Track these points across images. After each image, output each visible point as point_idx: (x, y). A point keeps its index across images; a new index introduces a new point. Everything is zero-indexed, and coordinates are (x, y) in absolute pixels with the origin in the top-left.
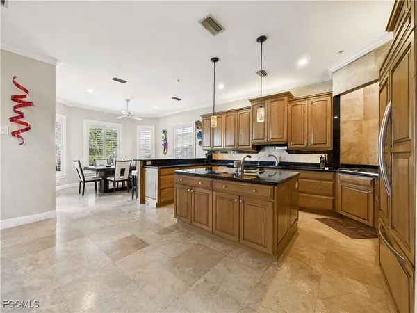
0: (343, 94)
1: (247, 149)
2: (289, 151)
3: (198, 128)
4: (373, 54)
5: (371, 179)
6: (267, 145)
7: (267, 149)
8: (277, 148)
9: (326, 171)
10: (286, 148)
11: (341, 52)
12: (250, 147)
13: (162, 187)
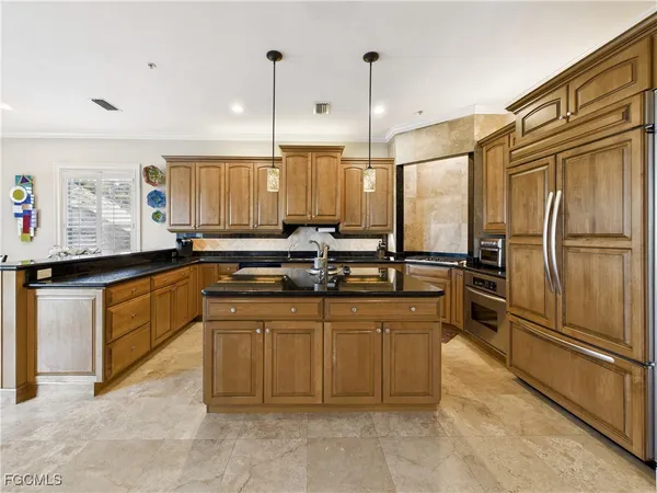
0: (408, 164)
1: (273, 230)
2: (337, 235)
3: (148, 181)
4: (446, 125)
5: (448, 269)
6: (303, 225)
7: (302, 231)
8: (320, 230)
9: (392, 262)
10: (333, 230)
11: (420, 112)
12: (280, 227)
13: (116, 334)
